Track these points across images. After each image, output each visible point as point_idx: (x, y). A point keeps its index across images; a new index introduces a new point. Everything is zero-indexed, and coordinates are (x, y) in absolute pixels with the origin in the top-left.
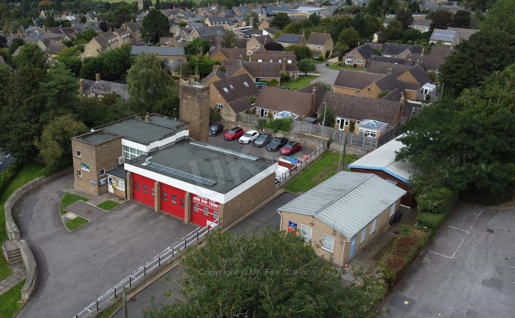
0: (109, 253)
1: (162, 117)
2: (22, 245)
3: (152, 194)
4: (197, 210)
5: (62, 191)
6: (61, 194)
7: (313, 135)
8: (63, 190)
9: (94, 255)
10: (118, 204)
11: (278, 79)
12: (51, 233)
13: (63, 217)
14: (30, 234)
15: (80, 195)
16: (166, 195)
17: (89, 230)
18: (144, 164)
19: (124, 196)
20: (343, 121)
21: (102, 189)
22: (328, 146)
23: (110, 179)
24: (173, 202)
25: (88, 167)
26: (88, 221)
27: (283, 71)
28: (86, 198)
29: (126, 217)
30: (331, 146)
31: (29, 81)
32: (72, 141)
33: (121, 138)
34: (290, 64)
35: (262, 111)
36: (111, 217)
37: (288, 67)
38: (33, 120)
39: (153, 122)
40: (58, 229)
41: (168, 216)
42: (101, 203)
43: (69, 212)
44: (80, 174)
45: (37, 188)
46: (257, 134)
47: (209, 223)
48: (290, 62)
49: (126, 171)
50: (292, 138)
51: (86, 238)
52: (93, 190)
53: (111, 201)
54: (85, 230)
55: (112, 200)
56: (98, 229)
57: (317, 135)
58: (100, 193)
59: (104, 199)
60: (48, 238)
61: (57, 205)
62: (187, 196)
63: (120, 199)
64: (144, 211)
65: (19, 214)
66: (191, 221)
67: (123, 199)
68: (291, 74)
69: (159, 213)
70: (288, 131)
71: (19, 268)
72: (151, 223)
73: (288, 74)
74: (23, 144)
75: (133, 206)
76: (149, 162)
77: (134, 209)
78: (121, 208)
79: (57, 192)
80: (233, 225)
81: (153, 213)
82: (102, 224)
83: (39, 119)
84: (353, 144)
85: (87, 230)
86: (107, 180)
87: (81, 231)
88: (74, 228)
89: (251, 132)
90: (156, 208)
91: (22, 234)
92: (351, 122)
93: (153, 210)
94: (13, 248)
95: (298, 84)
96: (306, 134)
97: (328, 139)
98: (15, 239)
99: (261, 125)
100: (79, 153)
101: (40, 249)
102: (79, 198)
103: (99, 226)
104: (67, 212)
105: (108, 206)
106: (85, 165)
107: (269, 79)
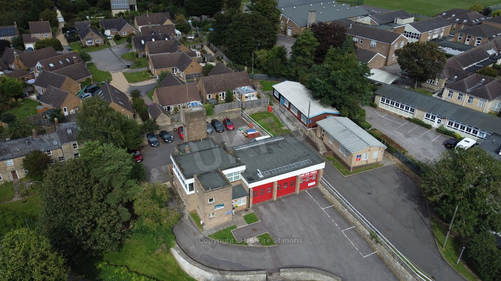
3: (268, 192)
9: (312, 241)
10: (252, 214)
11: (91, 76)
12: (270, 256)
13: (250, 245)
15: (221, 229)
16: (279, 186)
17: (280, 235)
24: (284, 187)
25: (223, 205)
26: (267, 234)
28: (229, 226)
29: (274, 215)
33: (220, 171)
35: (169, 108)
36: (269, 221)
39: (194, 151)
40: (268, 251)
41: (285, 198)
42: (244, 221)
47: (310, 184)
49: (250, 189)
50: (218, 118)
55: (244, 215)
56: (281, 231)
57: (233, 109)
59: (242, 218)
60: (277, 259)
64: (271, 205)
66: (300, 190)
69: (278, 200)
70: (214, 114)
75: (261, 208)
76: (261, 173)
77: (265, 208)
78: (260, 214)
81: (277, 202)
82: (276, 228)
96: (226, 111)
100: (211, 200)
102: (226, 230)
103: (278, 230)
105: (249, 219)
106: (220, 205)
107: (84, 80)
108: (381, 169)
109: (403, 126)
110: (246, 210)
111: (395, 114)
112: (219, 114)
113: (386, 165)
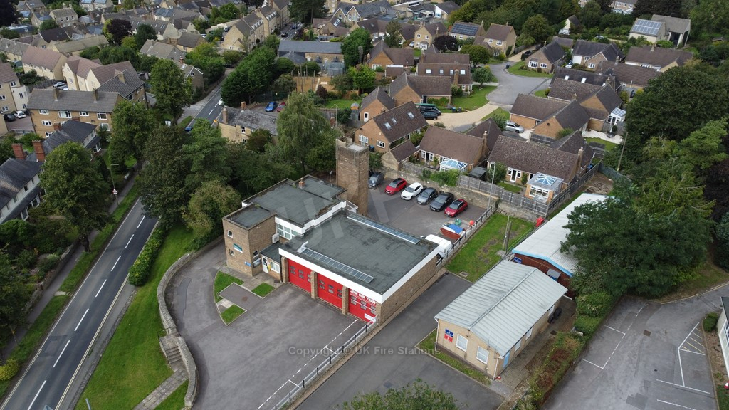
0: (267, 352)
1: (317, 180)
2: (180, 342)
3: (309, 280)
4: (354, 302)
5: (214, 269)
6: (214, 272)
7: (481, 193)
8: (214, 267)
9: (252, 355)
10: (274, 288)
11: (449, 97)
12: (207, 326)
13: (218, 305)
14: (186, 327)
15: (234, 275)
16: (322, 283)
17: (246, 323)
18: (300, 251)
19: (280, 278)
20: (514, 172)
21: (257, 270)
22: (497, 206)
23: (265, 260)
24: (330, 291)
25: (241, 249)
26: (243, 311)
27: (455, 85)
28: (240, 279)
29: (283, 305)
30: (499, 206)
31: (172, 141)
32: (223, 221)
33: (274, 216)
34: (463, 76)
35: (428, 155)
36: (267, 305)
37: (462, 80)
38: (178, 183)
39: (307, 189)
40: (214, 321)
41: (326, 305)
42: (256, 286)
43: (224, 299)
44: (232, 253)
45: (188, 265)
46: (422, 188)
47: (367, 316)
48: (463, 72)
49: (281, 256)
50: (458, 195)
51: (243, 333)
52: (247, 270)
53: (266, 284)
54: (242, 323)
55: (267, 282)
56: (254, 322)
57: (485, 193)
58: (255, 274)
59: (259, 281)
60: (205, 332)
61: (211, 287)
62: (344, 290)
63: (275, 282)
64: (301, 298)
65: (172, 300)
66: (349, 312)
67: (278, 282)
68: (464, 87)
69: (316, 301)
70: (455, 186)
71: (179, 367)
72: (308, 313)
73: (461, 88)
74: (169, 210)
75: (289, 291)
76: (305, 248)
77: (290, 295)
78: (277, 293)
79: (209, 270)
80: (391, 319)
81: (310, 301)
82: (259, 315)
83: (184, 182)
84: (522, 207)
85: (243, 323)
86: (261, 260)
87: (237, 325)
88: (230, 320)
89: (414, 185)
90: (313, 295)
91: (179, 327)
92: (523, 174)
93: (309, 296)
94: (171, 345)
95: (471, 99)
96: (473, 191)
97: (497, 198)
98: (172, 334)
99: (425, 176)
100: (230, 233)
101: (198, 346)
102: (233, 279)
103: (255, 318)
104: (221, 299)
105: (263, 290)
106: (237, 246)
107: (438, 97)
108: (474, 387)
109: (682, 389)
110: (277, 282)
111: (724, 366)
112: (462, 189)
113: (492, 388)
